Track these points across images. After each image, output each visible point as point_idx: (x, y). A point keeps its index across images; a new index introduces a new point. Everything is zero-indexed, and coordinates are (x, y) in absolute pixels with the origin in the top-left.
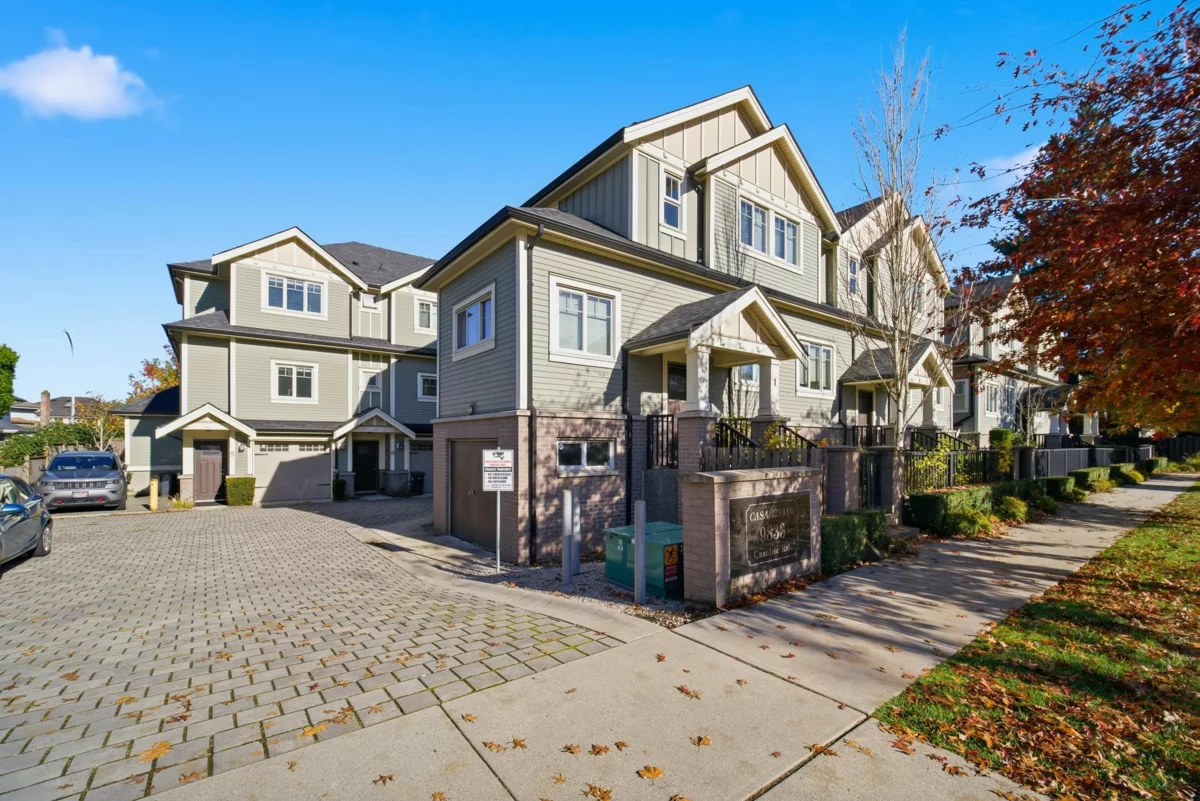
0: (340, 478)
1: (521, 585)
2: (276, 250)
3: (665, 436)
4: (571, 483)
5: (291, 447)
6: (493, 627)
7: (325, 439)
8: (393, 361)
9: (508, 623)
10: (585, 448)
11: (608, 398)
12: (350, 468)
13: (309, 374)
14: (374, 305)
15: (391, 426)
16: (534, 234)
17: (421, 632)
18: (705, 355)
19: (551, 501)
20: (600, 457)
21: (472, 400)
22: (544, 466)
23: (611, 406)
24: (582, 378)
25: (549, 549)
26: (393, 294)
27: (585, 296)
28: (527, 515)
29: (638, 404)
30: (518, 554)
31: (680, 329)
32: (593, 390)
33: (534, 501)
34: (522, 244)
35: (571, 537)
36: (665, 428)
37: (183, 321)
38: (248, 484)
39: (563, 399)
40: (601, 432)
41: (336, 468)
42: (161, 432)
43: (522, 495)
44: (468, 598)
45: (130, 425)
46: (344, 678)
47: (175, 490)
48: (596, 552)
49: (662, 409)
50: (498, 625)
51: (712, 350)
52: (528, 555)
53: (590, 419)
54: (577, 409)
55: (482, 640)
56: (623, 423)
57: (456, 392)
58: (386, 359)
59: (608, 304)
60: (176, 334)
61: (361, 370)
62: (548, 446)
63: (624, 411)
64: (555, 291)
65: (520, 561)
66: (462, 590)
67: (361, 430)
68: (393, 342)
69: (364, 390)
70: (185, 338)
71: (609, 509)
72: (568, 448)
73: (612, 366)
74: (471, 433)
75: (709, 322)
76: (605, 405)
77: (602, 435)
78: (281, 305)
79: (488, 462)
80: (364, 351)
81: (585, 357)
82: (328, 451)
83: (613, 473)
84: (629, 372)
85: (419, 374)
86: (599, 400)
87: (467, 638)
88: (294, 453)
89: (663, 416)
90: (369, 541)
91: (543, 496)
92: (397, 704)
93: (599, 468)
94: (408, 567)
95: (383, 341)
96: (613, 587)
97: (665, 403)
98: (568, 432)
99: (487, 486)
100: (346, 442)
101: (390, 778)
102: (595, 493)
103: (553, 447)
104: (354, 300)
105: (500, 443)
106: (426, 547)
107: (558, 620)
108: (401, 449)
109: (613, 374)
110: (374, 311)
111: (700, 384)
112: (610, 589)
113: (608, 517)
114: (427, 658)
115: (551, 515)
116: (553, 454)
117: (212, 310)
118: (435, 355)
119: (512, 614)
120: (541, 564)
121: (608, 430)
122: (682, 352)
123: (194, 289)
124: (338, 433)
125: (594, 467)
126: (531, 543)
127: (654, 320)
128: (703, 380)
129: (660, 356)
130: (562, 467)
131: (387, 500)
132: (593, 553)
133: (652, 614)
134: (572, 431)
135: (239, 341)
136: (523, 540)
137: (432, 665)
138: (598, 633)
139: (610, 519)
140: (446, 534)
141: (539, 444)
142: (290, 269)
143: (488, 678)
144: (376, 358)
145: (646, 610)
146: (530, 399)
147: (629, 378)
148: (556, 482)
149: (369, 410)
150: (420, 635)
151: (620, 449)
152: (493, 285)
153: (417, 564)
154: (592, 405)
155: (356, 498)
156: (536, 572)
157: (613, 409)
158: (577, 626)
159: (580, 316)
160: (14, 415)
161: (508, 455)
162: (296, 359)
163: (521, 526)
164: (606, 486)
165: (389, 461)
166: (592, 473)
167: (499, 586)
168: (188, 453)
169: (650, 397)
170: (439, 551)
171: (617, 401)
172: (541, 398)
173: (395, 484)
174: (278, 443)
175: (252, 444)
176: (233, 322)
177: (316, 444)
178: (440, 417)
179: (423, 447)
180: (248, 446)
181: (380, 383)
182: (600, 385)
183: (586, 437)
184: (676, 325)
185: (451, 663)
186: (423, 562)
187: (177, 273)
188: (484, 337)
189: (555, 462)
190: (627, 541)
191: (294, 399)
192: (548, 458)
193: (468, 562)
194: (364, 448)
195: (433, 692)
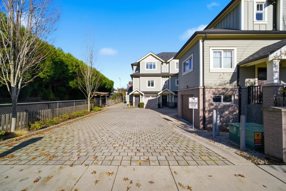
0: (159, 103)
1: (200, 135)
2: (147, 57)
3: (256, 93)
4: (217, 107)
5: (150, 97)
6: (188, 147)
7: (156, 95)
8: (170, 77)
9: (193, 146)
10: (222, 97)
11: (231, 81)
12: (161, 101)
13: (153, 82)
14: (166, 65)
15: (169, 92)
16: (204, 37)
17: (169, 143)
18: (277, 63)
19: (210, 112)
20: (229, 100)
21: (187, 85)
22: (208, 102)
23: (233, 84)
24: (221, 76)
25: (210, 126)
26: (170, 62)
27: (222, 51)
28: (203, 116)
29: (244, 83)
30: (200, 126)
31: (263, 55)
32: (225, 80)
33: (204, 112)
34: (201, 41)
35: (216, 124)
36: (256, 90)
37: (133, 74)
38: (143, 104)
39: (214, 83)
40: (228, 92)
41: (158, 101)
42: (130, 94)
43: (201, 110)
44: (183, 136)
45: (127, 93)
46: (149, 150)
47: (132, 105)
48: (227, 129)
49: (255, 84)
50: (189, 146)
51: (281, 61)
52: (203, 127)
53: (224, 88)
54: (220, 86)
55: (184, 150)
56: (237, 89)
57: (183, 83)
58: (169, 77)
59: (232, 52)
60: (132, 76)
61: (163, 80)
62: (209, 96)
63: (238, 85)
64: (212, 52)
65: (200, 128)
66: (183, 134)
67: (163, 93)
68: (170, 73)
69: (164, 84)
70: (133, 77)
71: (231, 116)
72: (216, 97)
73: (233, 71)
74: (186, 93)
75: (279, 50)
76: (230, 84)
77: (229, 93)
78: (148, 68)
79: (190, 101)
80: (163, 76)
81: (223, 70)
82: (157, 97)
83: (233, 105)
84: (240, 73)
85: (176, 80)
86: (228, 82)
87: (180, 148)
88: (151, 98)
89: (255, 86)
90: (163, 118)
91: (208, 111)
92: (159, 162)
93: (228, 103)
94: (171, 125)
95: (168, 73)
96: (232, 142)
97: (257, 82)
98: (216, 92)
99: (190, 107)
100: (160, 96)
101: (153, 183)
102: (227, 111)
103: (211, 97)
104: (162, 65)
105: (194, 96)
106: (176, 121)
107: (209, 149)
108: (172, 97)
109: (233, 74)
110: (166, 66)
111: (274, 74)
112: (230, 142)
113: (232, 119)
114: (169, 151)
115: (210, 116)
116: (211, 99)
117: (138, 71)
118: (178, 75)
119: (195, 144)
120: (207, 130)
121: (231, 92)
122: (265, 63)
123: (135, 67)
124: (159, 94)
125: (226, 103)
126: (204, 123)
127: (251, 54)
128: (276, 72)
129: (254, 66)
130: (214, 103)
131: (169, 109)
132: (225, 129)
133: (248, 156)
134: (218, 92)
135: (141, 76)
136: (201, 122)
137: (169, 153)
138: (223, 158)
139: (232, 120)
140: (181, 118)
141: (206, 96)
142: (150, 61)
143: (184, 162)
144: (166, 77)
145: (245, 154)
146: (203, 83)
147: (240, 75)
148: (212, 107)
149: (165, 88)
150: (168, 144)
151: (236, 97)
152: (193, 54)
153: (173, 125)
154: (225, 84)
155: (162, 108)
156: (205, 132)
157: (234, 85)
158: (215, 153)
159: (221, 58)
160: (115, 92)
161: (196, 99)
162: (151, 79)
163: (201, 119)
164: (231, 109)
165: (169, 100)
166: (225, 105)
167: (193, 134)
168: (134, 98)
169: (249, 80)
170: (179, 122)
171: (235, 82)
172: (207, 83)
173: (171, 105)
174: (148, 96)
175: (144, 96)
176: (140, 73)
177: (155, 96)
178: (179, 89)
179: (176, 97)
180: (143, 96)
181: (167, 82)
182: (229, 78)
183: (223, 94)
184: (261, 54)
185: (175, 154)
186: (174, 124)
187: (132, 65)
188: (190, 68)
189: (212, 101)
190: (237, 128)
191: (151, 87)
192: (209, 100)
193: (186, 126)
194: (164, 97)
195: (168, 161)
